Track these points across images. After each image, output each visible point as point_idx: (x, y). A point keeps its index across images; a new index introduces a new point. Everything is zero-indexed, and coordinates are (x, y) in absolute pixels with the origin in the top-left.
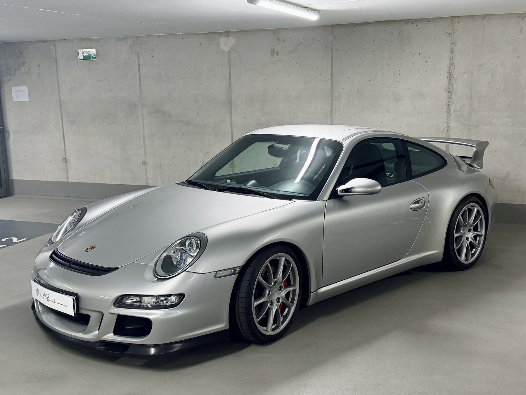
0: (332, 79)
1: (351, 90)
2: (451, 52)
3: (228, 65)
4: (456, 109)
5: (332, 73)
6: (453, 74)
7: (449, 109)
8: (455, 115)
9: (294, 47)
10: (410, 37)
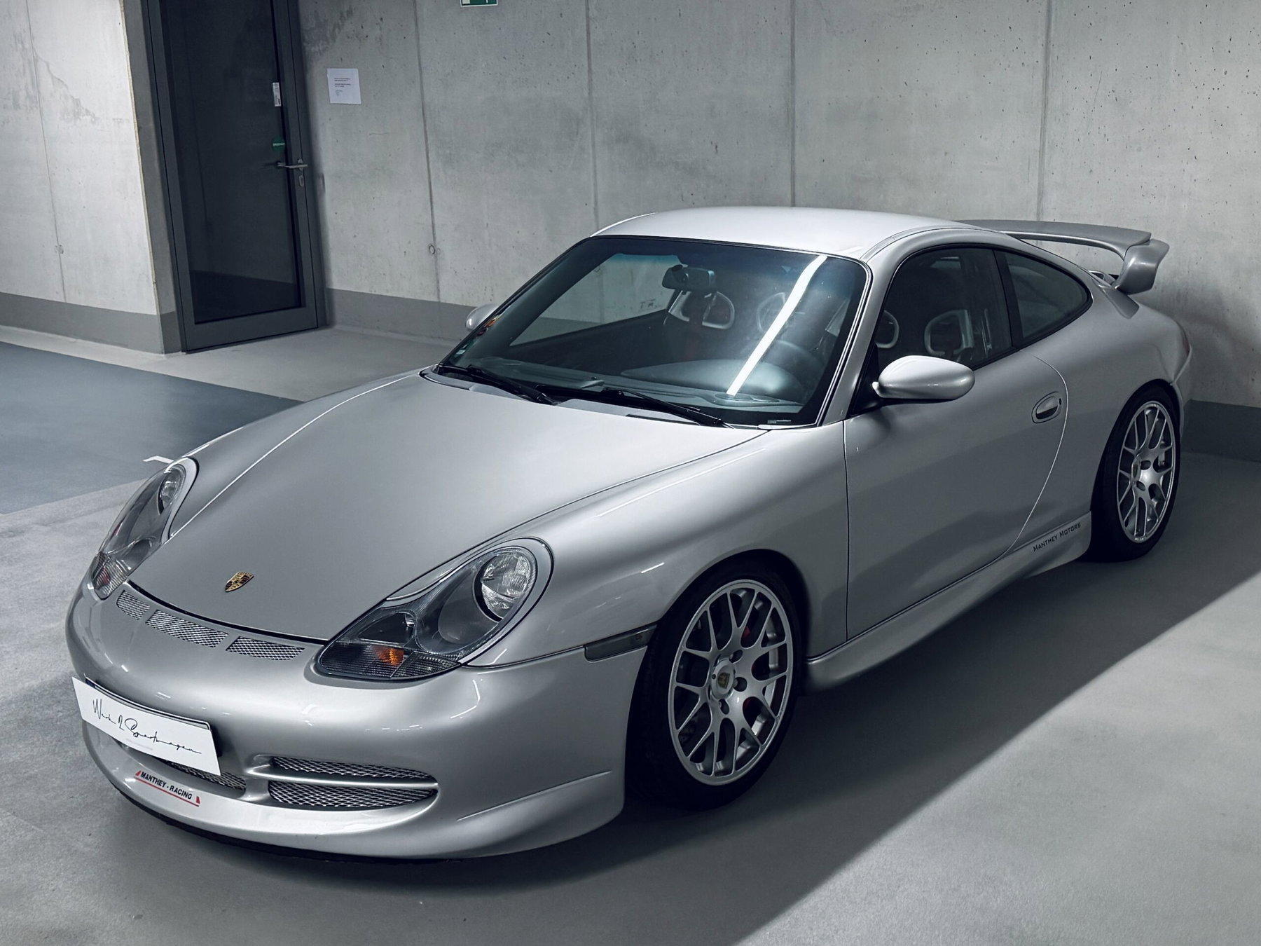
0: (1046, 62)
3: (790, 20)
5: (1047, 43)
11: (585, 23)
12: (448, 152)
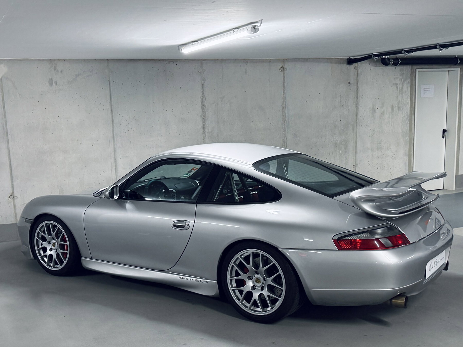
0: (111, 108)
1: (129, 118)
2: (202, 87)
4: (209, 131)
5: (111, 102)
6: (205, 104)
7: (204, 131)
8: (208, 136)
9: (73, 78)
10: (172, 74)
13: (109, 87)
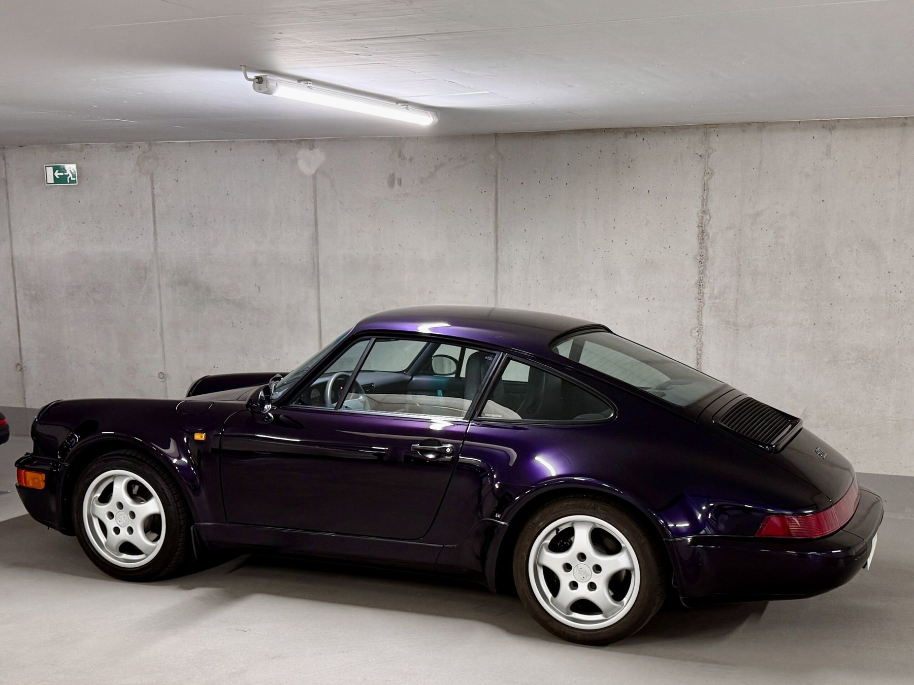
0: (496, 232)
1: (530, 254)
2: (705, 190)
3: (313, 200)
4: (713, 293)
5: (496, 221)
6: (708, 229)
7: (701, 293)
8: (711, 305)
9: (430, 172)
10: (632, 160)
11: (151, 199)
12: (34, 292)
13: (494, 187)
